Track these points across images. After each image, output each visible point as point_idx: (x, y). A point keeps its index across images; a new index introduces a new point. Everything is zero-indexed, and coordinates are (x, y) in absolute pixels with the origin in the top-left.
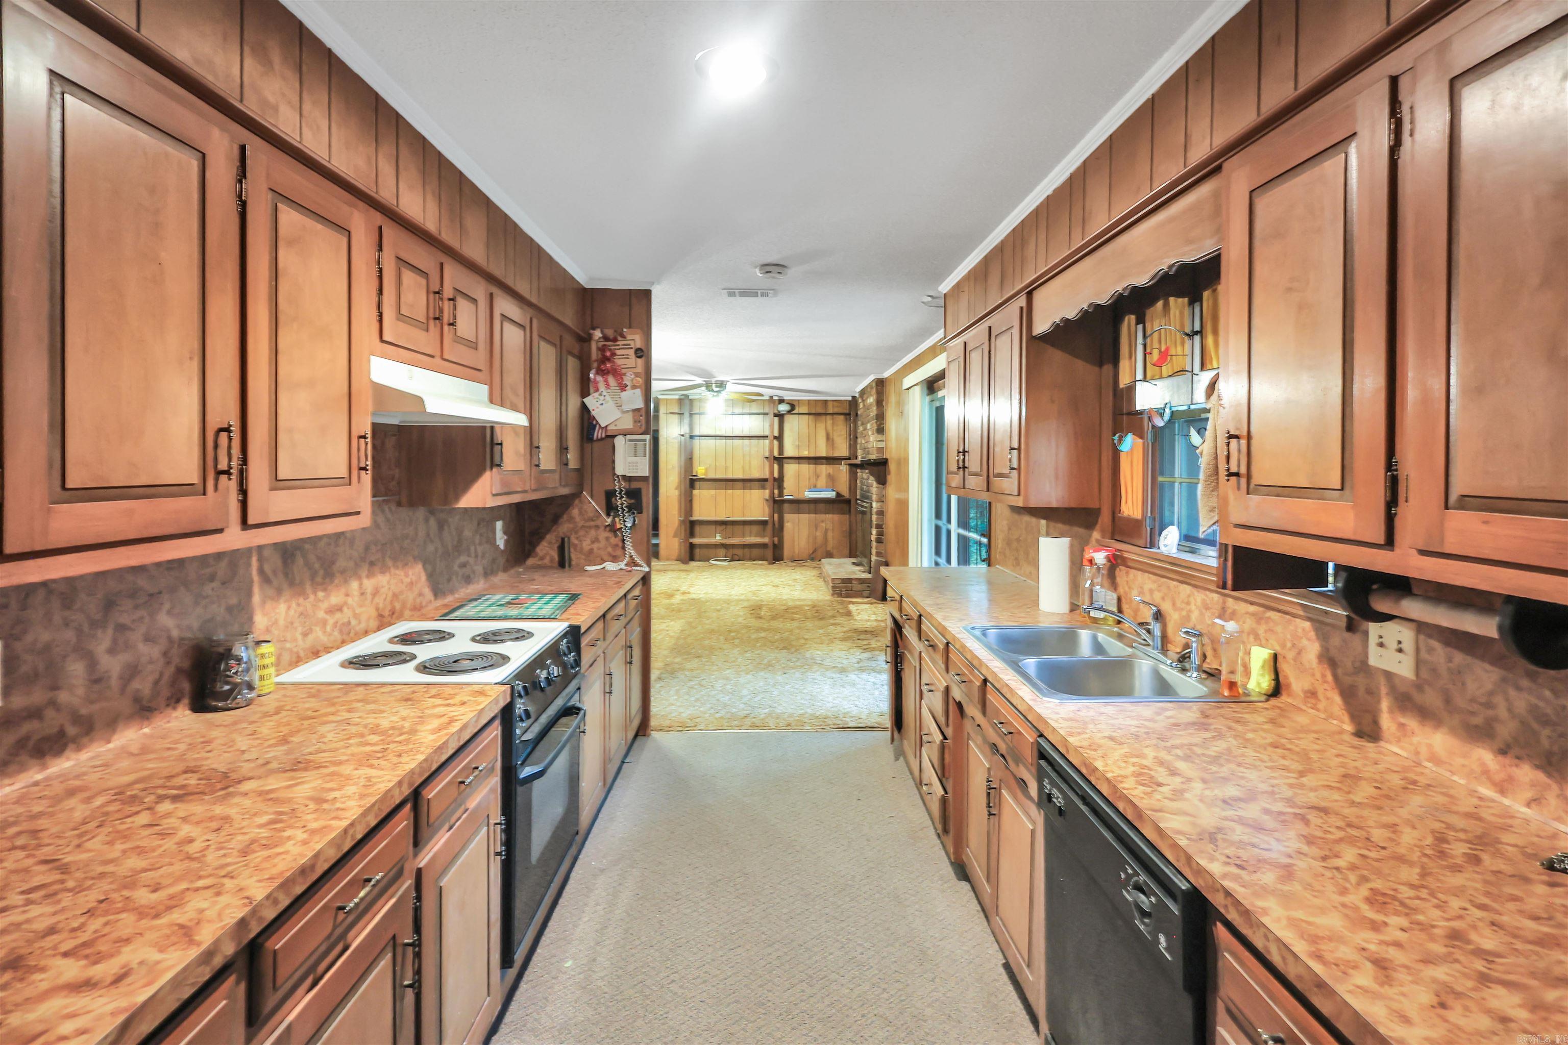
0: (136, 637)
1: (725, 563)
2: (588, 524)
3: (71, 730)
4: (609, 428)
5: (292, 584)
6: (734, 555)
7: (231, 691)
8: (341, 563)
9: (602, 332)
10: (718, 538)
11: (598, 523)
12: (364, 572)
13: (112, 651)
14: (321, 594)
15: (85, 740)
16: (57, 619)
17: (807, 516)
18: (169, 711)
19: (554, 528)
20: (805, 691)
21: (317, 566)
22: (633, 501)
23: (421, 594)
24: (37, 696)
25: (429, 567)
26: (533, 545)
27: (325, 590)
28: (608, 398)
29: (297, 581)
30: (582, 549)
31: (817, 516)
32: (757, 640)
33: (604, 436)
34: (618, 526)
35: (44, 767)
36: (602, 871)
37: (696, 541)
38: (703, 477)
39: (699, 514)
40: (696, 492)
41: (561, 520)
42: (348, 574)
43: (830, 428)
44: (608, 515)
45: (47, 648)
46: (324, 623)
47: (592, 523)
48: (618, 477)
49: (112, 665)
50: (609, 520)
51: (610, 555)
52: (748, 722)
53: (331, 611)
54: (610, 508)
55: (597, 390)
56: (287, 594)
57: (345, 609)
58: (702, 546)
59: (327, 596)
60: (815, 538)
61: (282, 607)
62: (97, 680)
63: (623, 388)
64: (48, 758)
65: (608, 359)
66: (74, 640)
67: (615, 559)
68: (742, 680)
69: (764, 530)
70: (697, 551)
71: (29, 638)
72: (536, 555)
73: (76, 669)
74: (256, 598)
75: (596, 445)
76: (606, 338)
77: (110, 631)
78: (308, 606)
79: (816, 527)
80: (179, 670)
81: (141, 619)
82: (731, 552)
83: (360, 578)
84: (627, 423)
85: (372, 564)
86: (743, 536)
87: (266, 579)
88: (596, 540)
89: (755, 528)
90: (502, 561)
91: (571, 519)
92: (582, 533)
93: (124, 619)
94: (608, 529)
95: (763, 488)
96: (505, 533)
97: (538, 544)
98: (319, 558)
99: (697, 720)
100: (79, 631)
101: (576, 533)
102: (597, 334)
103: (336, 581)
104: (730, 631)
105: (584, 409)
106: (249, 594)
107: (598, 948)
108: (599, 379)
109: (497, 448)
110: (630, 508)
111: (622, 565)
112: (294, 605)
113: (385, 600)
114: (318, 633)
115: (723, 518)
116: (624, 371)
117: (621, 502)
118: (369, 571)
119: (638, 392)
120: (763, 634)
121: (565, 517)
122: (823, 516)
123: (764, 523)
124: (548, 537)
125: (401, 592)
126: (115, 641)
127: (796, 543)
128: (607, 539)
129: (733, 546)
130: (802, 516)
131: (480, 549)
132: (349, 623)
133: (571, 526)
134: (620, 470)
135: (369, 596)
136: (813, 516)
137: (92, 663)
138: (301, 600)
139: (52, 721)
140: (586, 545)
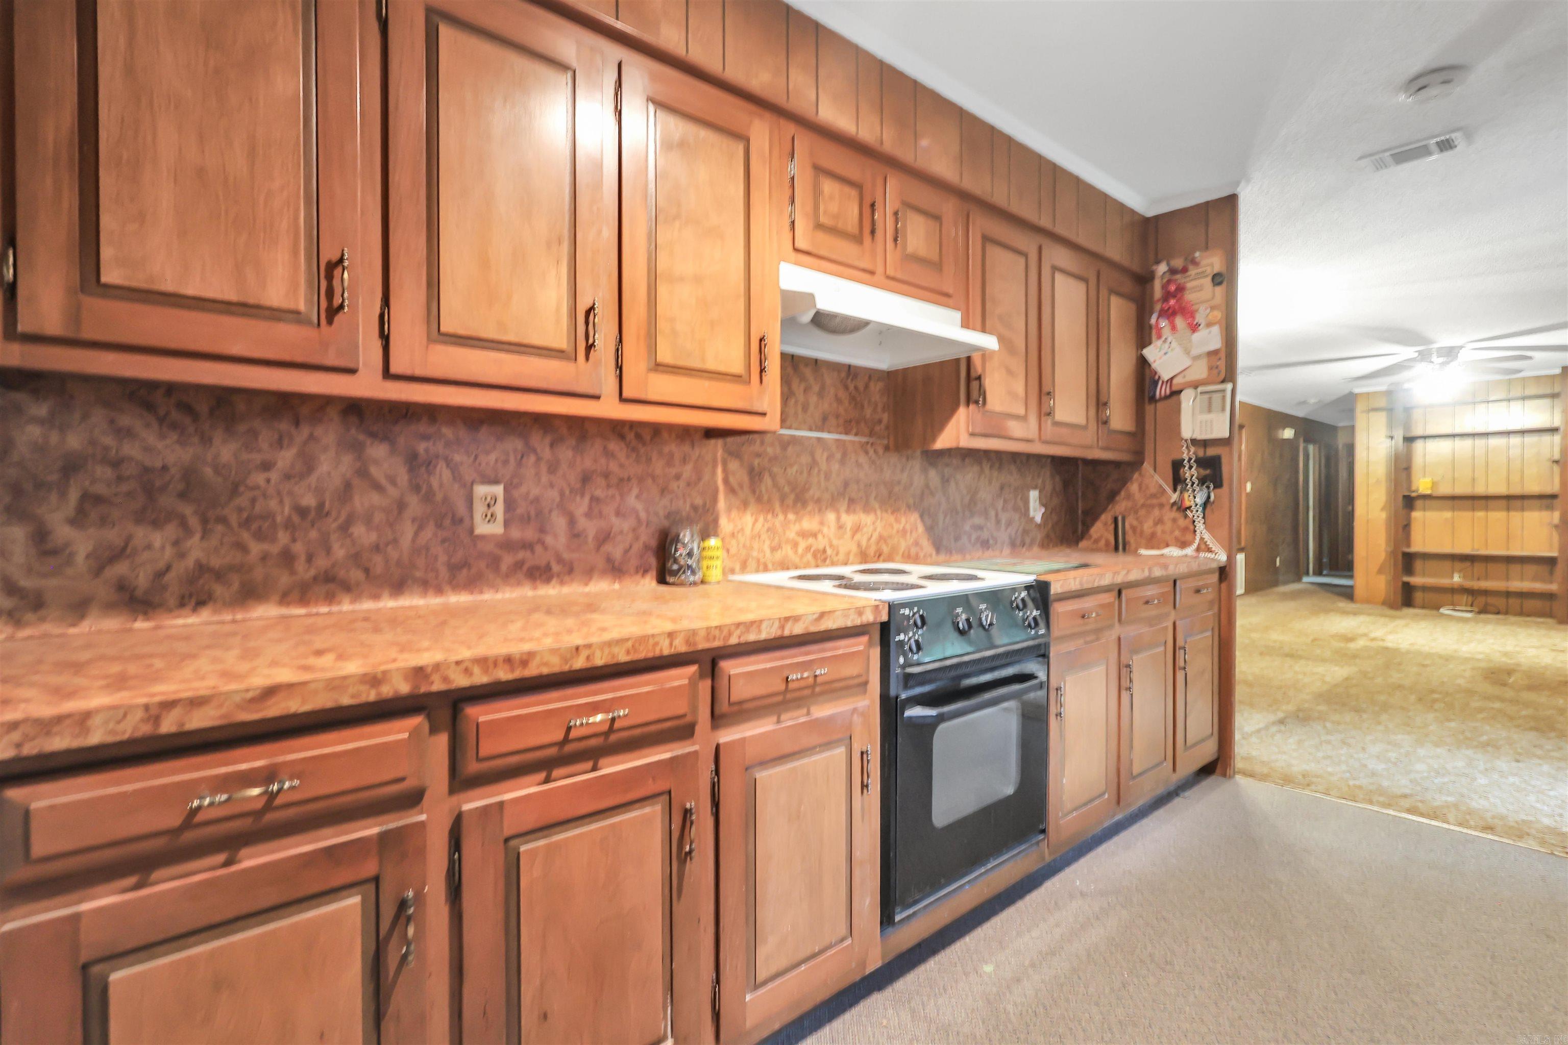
0: (609, 510)
1: (1469, 615)
2: (1149, 502)
3: (556, 568)
4: (1175, 381)
5: (759, 500)
6: (1486, 604)
7: (679, 570)
8: (814, 492)
9: (1168, 264)
10: (1457, 579)
11: (1163, 500)
12: (843, 506)
13: (588, 515)
14: (791, 516)
15: (566, 578)
16: (545, 479)
18: (638, 577)
19: (1110, 507)
20: (1552, 793)
21: (787, 489)
22: (1208, 472)
23: (916, 543)
24: (530, 534)
25: (929, 522)
26: (1087, 527)
27: (796, 513)
28: (1174, 344)
29: (766, 498)
30: (1142, 533)
32: (1481, 710)
33: (1168, 392)
34: (1187, 504)
35: (535, 588)
36: (1083, 894)
37: (1416, 580)
38: (1428, 492)
39: (1418, 545)
40: (1416, 515)
41: (1117, 498)
42: (824, 504)
44: (1175, 490)
45: (537, 500)
46: (795, 545)
47: (1155, 501)
48: (1186, 441)
49: (590, 528)
50: (1174, 497)
51: (1177, 539)
52: (1406, 803)
53: (804, 534)
54: (1177, 481)
55: (1159, 337)
56: (753, 507)
57: (820, 537)
58: (1425, 589)
59: (799, 519)
61: (748, 519)
62: (575, 535)
63: (1194, 328)
64: (538, 582)
65: (1173, 295)
66: (558, 499)
67: (1183, 545)
68: (1422, 752)
69: (1551, 573)
70: (1418, 596)
71: (523, 489)
72: (1091, 537)
73: (559, 522)
74: (722, 504)
75: (1159, 405)
76: (1173, 271)
77: (586, 500)
78: (777, 524)
80: (646, 547)
81: (613, 497)
82: (1481, 600)
83: (837, 511)
84: (1200, 371)
85: (852, 501)
86: (1508, 579)
87: (731, 490)
88: (1160, 521)
89: (1531, 569)
90: (1039, 536)
91: (1129, 497)
92: (1142, 512)
93: (598, 493)
94: (1175, 508)
95: (1550, 508)
96: (1042, 504)
97: (1092, 524)
98: (789, 483)
99: (1314, 780)
100: (562, 494)
101: (1136, 512)
102: (1162, 268)
103: (809, 508)
104: (1433, 691)
105: (1143, 363)
106: (715, 500)
107: (1030, 971)
108: (1163, 323)
109: (974, 384)
110: (1202, 481)
111: (1190, 551)
112: (761, 519)
113: (869, 539)
114: (787, 550)
115: (1467, 550)
116: (1195, 307)
117: (1191, 473)
118: (849, 507)
119: (1216, 330)
120: (1497, 705)
121: (1123, 493)
123: (1551, 562)
124: (1103, 517)
125: (890, 537)
126: (590, 508)
128: (1174, 520)
129: (1486, 593)
131: (1004, 517)
132: (824, 551)
133: (1130, 504)
134: (1187, 432)
135: (849, 534)
137: (572, 521)
138: (770, 516)
139: (540, 557)
140: (1148, 526)
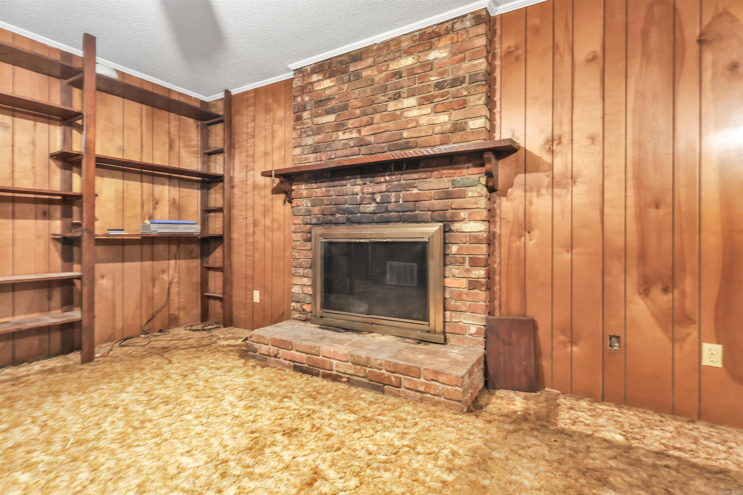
17: (137, 264)
31: (156, 263)
43: (174, 131)
60: (151, 298)
79: (154, 281)
122: (163, 264)
127: (119, 312)
130: (128, 265)
136: (147, 264)
